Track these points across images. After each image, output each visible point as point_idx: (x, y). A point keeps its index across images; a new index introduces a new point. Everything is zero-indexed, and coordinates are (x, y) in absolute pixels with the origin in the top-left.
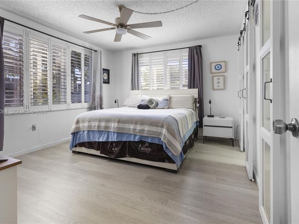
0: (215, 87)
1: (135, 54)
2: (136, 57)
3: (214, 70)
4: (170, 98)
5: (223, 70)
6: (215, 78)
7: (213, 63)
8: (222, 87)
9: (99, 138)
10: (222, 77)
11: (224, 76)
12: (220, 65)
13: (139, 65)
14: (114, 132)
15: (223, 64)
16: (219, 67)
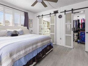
11: (32, 24)
16: (31, 21)
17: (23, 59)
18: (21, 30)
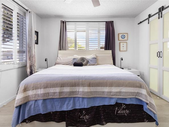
0: (121, 49)
1: (63, 22)
2: (65, 24)
3: (120, 39)
4: (97, 56)
5: (126, 39)
6: (121, 44)
7: (120, 34)
8: (125, 49)
9: (61, 107)
10: (126, 43)
11: (127, 42)
12: (124, 36)
13: (67, 30)
14: (83, 98)
15: (126, 35)
16: (123, 37)
17: (40, 103)
18: (94, 56)
